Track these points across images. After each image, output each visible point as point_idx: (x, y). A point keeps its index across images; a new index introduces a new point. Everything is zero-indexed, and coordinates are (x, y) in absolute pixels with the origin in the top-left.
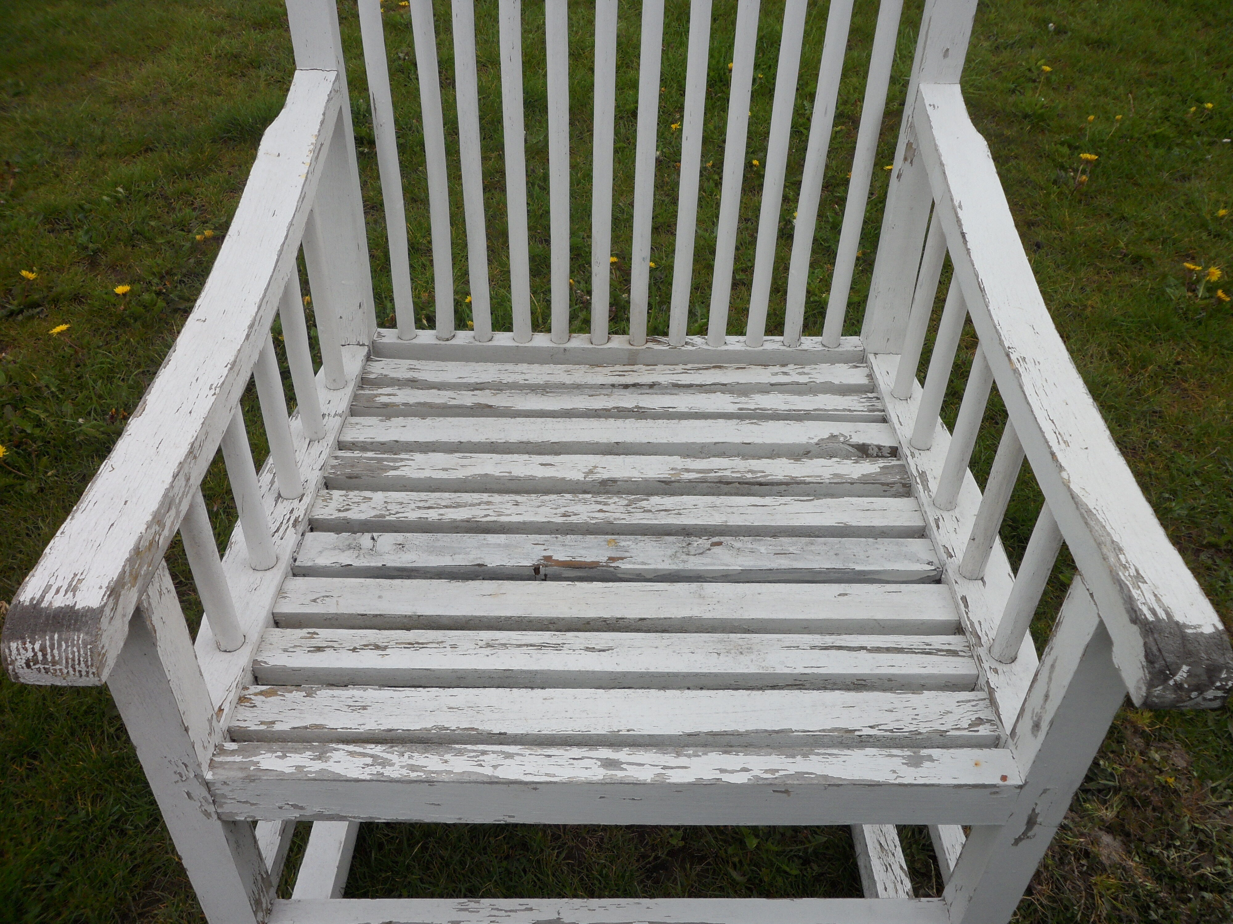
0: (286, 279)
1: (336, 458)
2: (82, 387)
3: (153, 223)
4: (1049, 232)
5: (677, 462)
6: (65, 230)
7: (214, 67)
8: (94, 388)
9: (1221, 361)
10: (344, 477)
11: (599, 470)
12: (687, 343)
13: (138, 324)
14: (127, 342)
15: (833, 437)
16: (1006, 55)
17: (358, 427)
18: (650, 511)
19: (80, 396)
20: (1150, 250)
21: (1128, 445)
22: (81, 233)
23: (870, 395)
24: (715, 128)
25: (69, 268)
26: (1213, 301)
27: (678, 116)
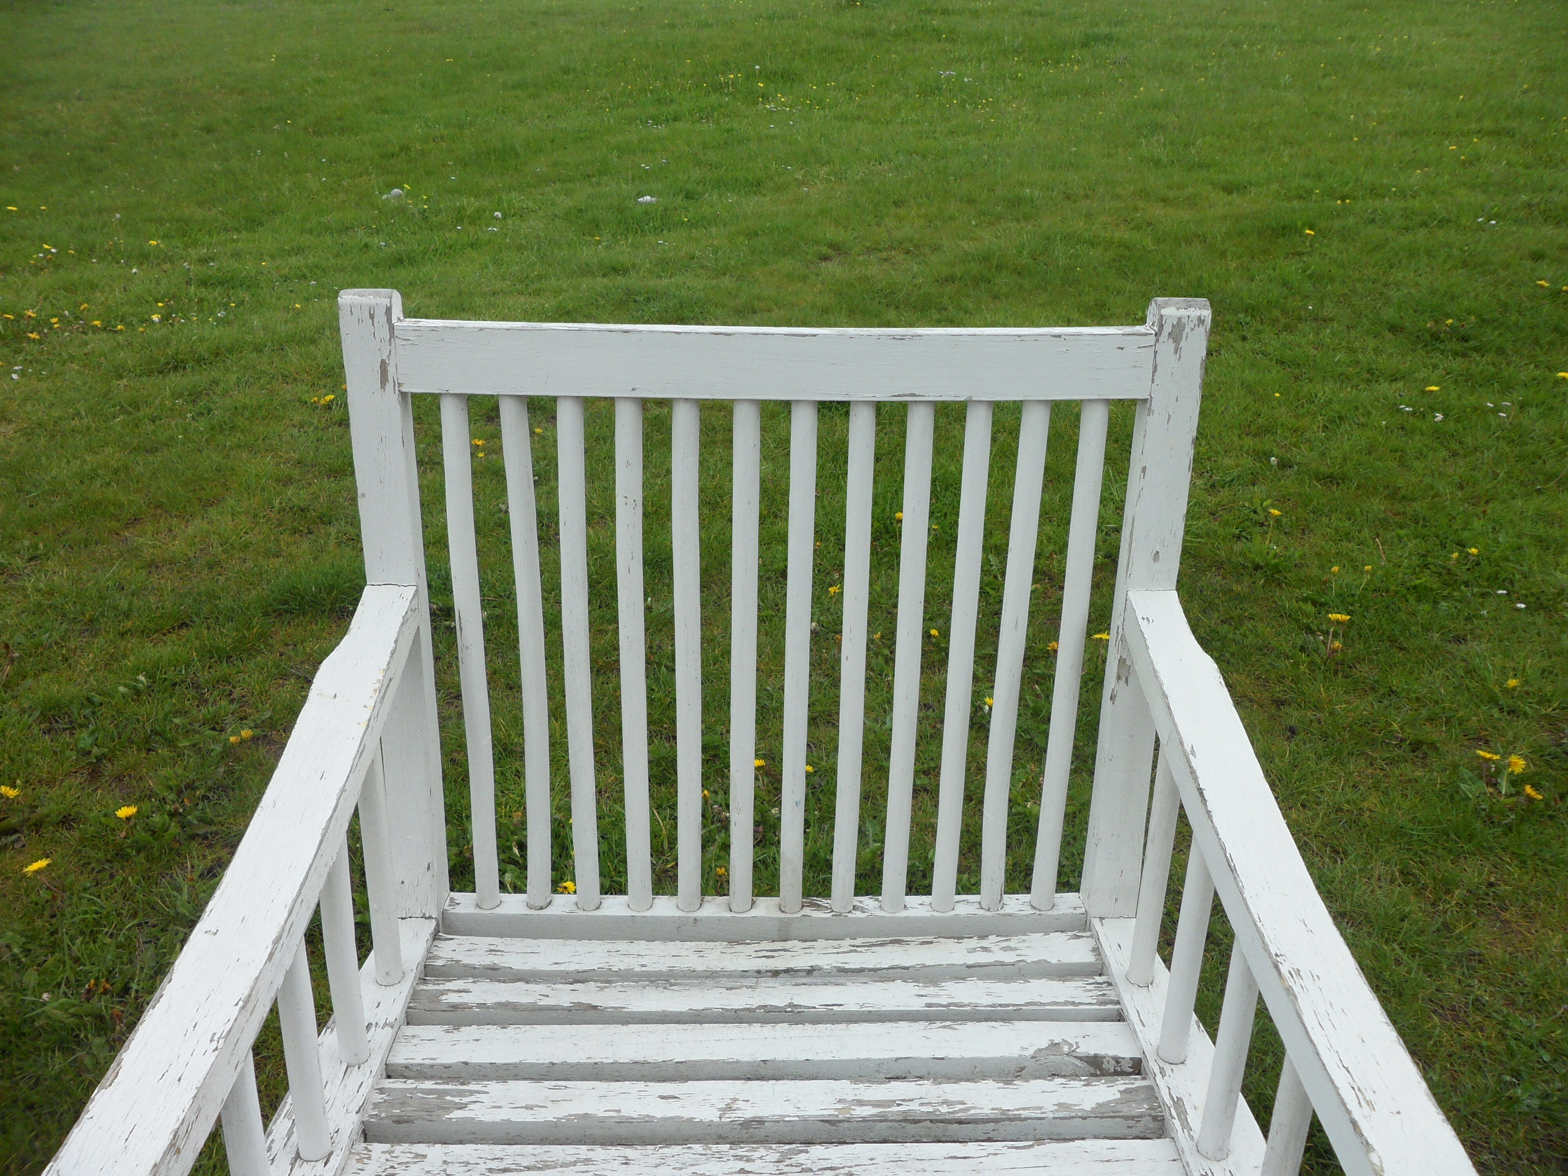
0: (331, 864)
1: (381, 1091)
2: (54, 947)
3: (177, 721)
4: (1303, 712)
5: (845, 1089)
6: (65, 730)
7: (276, 522)
8: (70, 949)
9: (1547, 881)
10: (389, 1122)
11: (740, 1104)
12: (855, 908)
13: (141, 858)
14: (125, 881)
15: (1054, 1045)
16: (1225, 494)
17: (414, 1041)
18: (811, 1170)
19: (51, 960)
20: (1433, 733)
21: (1445, 1004)
22: (85, 734)
23: (1099, 979)
24: (883, 590)
25: (62, 781)
26: (1522, 799)
27: (836, 576)
